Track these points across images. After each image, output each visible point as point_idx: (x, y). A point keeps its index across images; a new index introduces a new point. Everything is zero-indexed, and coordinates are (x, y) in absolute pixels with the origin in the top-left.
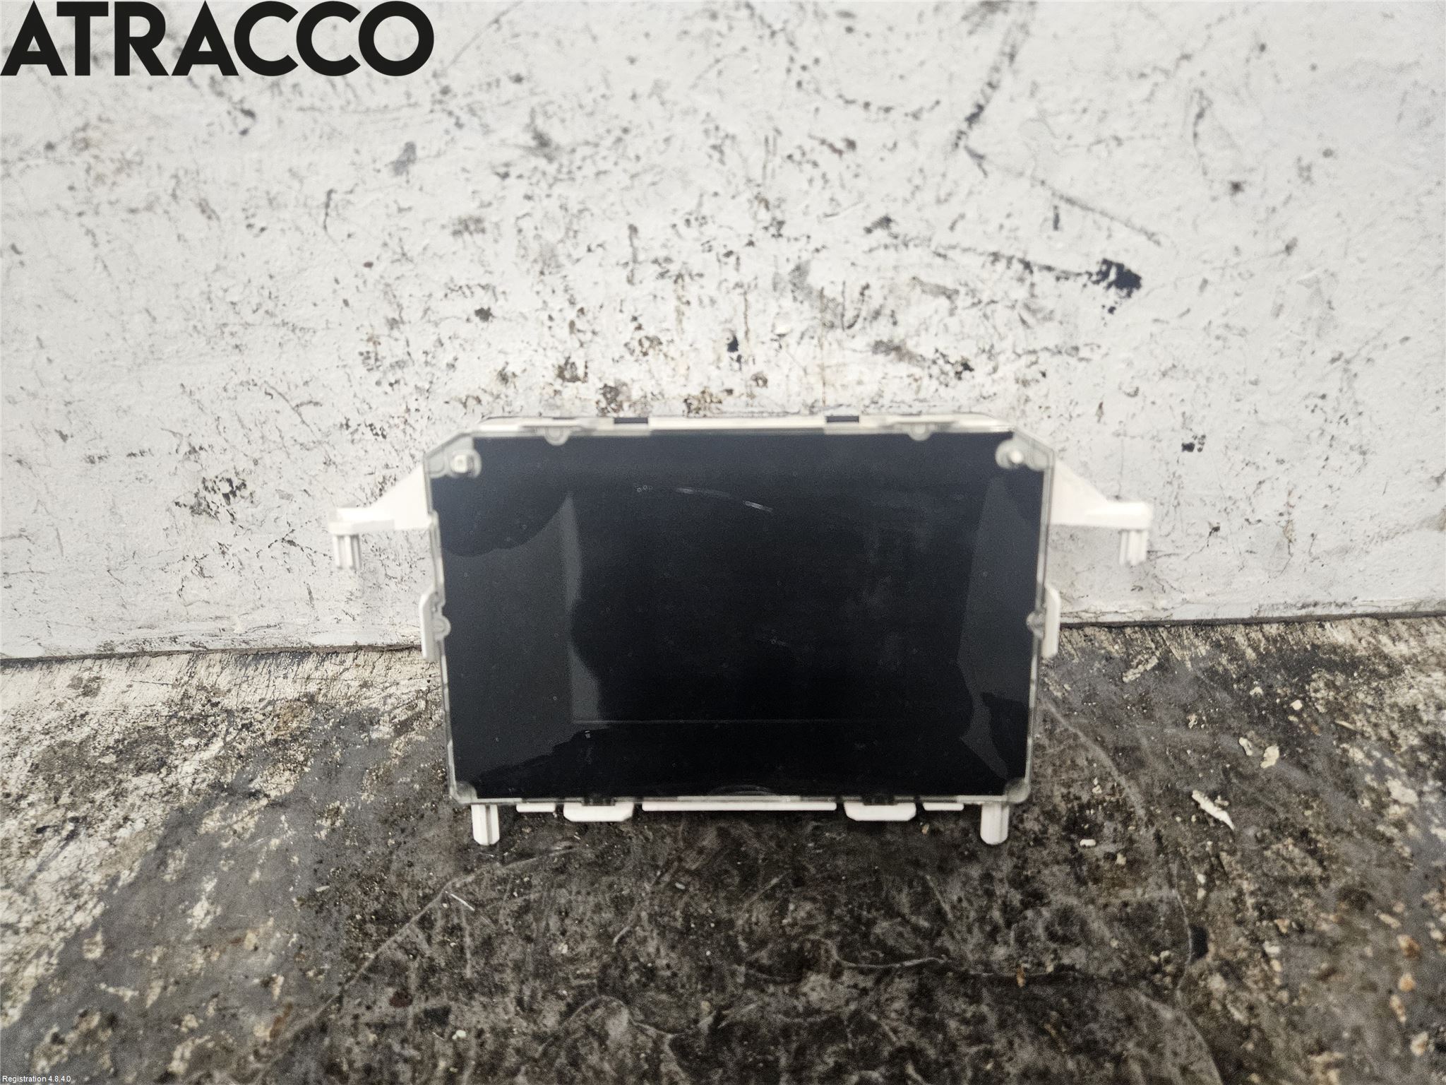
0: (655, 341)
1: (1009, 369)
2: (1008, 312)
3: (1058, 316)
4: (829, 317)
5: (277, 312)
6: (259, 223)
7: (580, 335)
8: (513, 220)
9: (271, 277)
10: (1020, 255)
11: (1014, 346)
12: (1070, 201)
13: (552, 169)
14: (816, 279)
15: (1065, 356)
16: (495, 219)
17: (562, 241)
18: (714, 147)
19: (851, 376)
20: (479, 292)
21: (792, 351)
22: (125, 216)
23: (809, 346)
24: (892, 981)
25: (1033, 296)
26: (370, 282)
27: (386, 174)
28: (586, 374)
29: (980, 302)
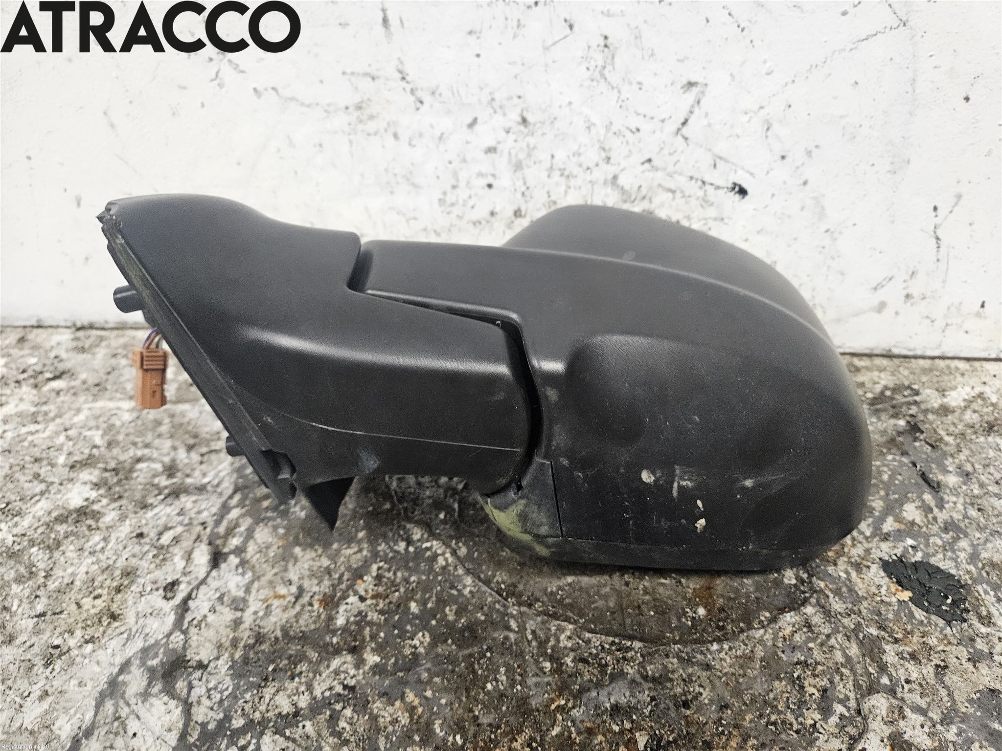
2: (696, 201)
3: (715, 204)
7: (526, 198)
8: (508, 149)
9: (412, 165)
10: (700, 178)
12: (720, 158)
13: (526, 131)
14: (621, 181)
15: (718, 222)
16: (501, 149)
17: (525, 159)
18: (587, 127)
20: (490, 177)
22: (365, 136)
25: (705, 195)
26: (449, 169)
27: (465, 128)
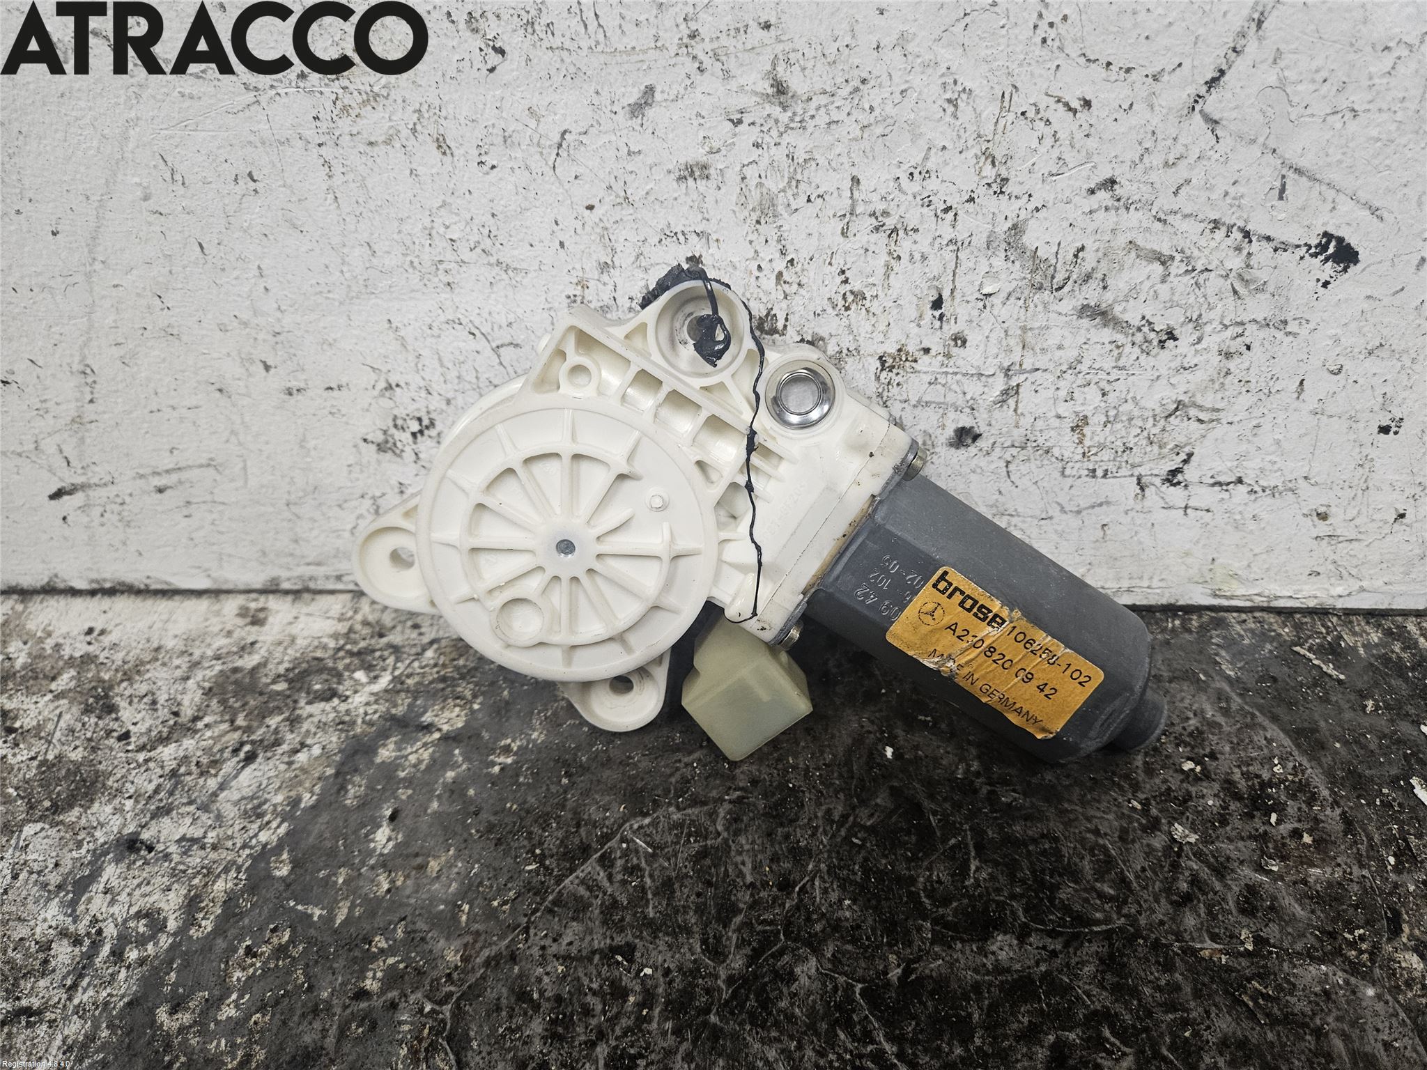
0: (859, 296)
1: (1213, 341)
2: (1222, 280)
3: (1271, 288)
4: (1038, 278)
5: (493, 252)
6: (490, 162)
7: (786, 287)
8: (738, 168)
9: (493, 215)
10: (1241, 223)
11: (1223, 317)
12: (1299, 171)
14: (1030, 239)
15: (1272, 329)
16: (720, 166)
17: (784, 191)
18: (949, 101)
19: (1052, 340)
20: (693, 239)
21: (996, 313)
22: (362, 148)
23: (1014, 307)
24: (1082, 945)
26: (590, 224)
27: (621, 117)
28: (785, 326)
29: (1194, 270)
